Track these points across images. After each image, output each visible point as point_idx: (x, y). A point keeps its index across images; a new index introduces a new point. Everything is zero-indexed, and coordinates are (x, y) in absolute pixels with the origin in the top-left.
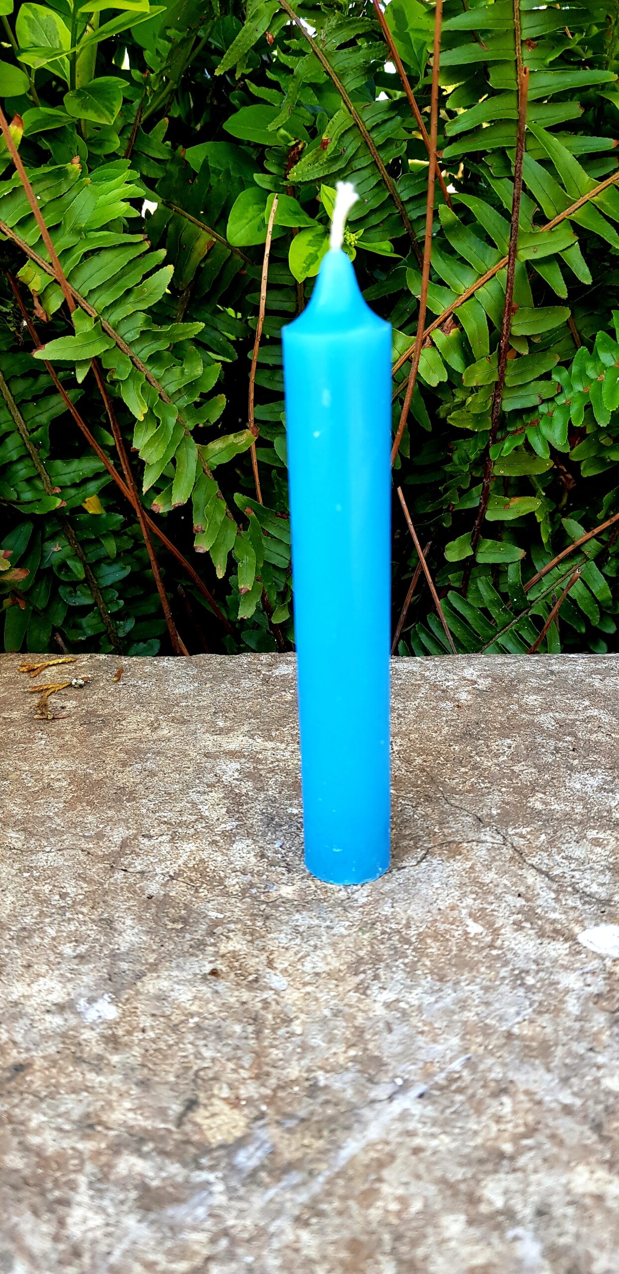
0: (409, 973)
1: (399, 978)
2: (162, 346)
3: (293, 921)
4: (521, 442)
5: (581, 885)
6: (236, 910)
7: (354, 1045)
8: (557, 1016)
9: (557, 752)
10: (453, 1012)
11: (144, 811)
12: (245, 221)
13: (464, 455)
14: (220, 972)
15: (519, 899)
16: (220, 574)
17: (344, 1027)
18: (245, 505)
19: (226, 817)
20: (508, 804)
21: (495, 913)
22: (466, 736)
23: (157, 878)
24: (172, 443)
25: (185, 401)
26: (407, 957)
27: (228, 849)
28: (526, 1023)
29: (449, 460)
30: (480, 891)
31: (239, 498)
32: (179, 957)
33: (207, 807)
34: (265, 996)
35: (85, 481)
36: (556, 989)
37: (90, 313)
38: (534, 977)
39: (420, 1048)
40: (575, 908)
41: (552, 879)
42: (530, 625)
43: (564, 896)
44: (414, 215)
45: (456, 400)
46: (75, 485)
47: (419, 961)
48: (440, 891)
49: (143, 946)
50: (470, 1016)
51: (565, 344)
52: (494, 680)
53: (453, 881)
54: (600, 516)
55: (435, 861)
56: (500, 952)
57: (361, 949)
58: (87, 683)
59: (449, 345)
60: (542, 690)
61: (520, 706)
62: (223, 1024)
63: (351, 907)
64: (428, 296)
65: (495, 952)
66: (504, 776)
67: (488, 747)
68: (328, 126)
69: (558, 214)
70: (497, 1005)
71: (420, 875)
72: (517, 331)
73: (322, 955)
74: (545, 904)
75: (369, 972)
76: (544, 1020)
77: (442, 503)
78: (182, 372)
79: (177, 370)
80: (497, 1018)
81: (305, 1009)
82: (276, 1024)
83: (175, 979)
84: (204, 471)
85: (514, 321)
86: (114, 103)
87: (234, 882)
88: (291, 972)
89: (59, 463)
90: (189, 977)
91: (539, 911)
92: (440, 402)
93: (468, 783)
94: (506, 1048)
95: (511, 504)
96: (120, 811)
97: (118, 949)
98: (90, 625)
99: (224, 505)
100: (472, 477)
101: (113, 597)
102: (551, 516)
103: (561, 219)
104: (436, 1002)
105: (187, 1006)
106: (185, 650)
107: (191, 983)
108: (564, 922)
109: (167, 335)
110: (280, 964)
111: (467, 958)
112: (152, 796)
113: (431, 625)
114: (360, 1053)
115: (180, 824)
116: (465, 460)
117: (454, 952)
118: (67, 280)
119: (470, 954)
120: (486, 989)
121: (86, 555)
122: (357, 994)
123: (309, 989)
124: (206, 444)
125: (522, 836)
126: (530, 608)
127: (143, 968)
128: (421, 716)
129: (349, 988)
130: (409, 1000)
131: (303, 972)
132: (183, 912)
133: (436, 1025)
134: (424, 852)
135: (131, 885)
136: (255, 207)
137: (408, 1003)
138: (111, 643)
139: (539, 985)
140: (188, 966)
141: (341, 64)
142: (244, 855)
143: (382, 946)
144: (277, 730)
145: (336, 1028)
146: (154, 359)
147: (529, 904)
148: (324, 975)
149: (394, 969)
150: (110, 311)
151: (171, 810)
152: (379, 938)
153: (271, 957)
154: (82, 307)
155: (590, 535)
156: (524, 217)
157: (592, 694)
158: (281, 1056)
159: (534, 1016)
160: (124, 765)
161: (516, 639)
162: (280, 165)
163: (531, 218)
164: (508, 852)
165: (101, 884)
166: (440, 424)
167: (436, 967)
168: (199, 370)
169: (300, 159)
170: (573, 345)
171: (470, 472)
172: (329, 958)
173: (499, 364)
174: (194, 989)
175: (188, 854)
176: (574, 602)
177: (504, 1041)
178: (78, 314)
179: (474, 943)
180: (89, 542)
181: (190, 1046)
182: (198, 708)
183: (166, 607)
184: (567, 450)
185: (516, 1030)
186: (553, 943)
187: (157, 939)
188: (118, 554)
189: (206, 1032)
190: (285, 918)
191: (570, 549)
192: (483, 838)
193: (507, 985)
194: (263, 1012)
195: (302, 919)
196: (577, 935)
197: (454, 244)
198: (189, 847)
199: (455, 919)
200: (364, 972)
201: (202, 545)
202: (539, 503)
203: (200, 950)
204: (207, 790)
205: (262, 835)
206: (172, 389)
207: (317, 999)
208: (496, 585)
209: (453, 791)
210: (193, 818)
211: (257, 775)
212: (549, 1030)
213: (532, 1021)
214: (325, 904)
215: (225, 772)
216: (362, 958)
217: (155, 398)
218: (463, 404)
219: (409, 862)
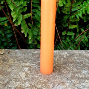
4: (75, 16)
9: (80, 67)
11: (11, 76)
16: (26, 36)
19: (25, 77)
20: (72, 75)
22: (65, 64)
24: (18, 15)
25: (20, 8)
27: (25, 83)
29: (63, 19)
31: (29, 24)
33: (22, 76)
35: (5, 21)
42: (75, 45)
46: (3, 21)
52: (70, 54)
54: (87, 28)
55: (60, 86)
58: (4, 54)
60: (77, 56)
61: (74, 59)
66: (72, 71)
67: (69, 65)
71: (57, 88)
77: (62, 26)
78: (20, 3)
79: (19, 3)
84: (23, 19)
92: (62, 9)
93: (66, 72)
95: (73, 26)
96: (7, 76)
98: (5, 44)
99: (27, 25)
100: (67, 21)
101: (9, 39)
102: (79, 28)
106: (20, 48)
112: (13, 74)
113: (60, 45)
115: (17, 79)
116: (66, 19)
121: (5, 33)
124: (24, 15)
125: (75, 81)
126: (75, 42)
128: (58, 60)
134: (58, 84)
138: (8, 47)
142: (28, 84)
144: (34, 62)
151: (16, 76)
155: (85, 31)
157: (85, 57)
161: (73, 47)
164: (72, 84)
166: (62, 13)
168: (23, 3)
170: (83, 1)
173: (71, 3)
175: (18, 84)
180: (5, 31)
182: (22, 58)
183: (17, 42)
184: (82, 17)
188: (10, 33)
191: (82, 33)
192: (68, 82)
201: (23, 32)
202: (77, 26)
204: (22, 72)
205: (31, 81)
206: (18, 6)
208: (70, 39)
209: (63, 73)
210: (19, 78)
211: (31, 70)
215: (25, 69)
217: (15, 7)
218: (65, 10)
219: (56, 86)
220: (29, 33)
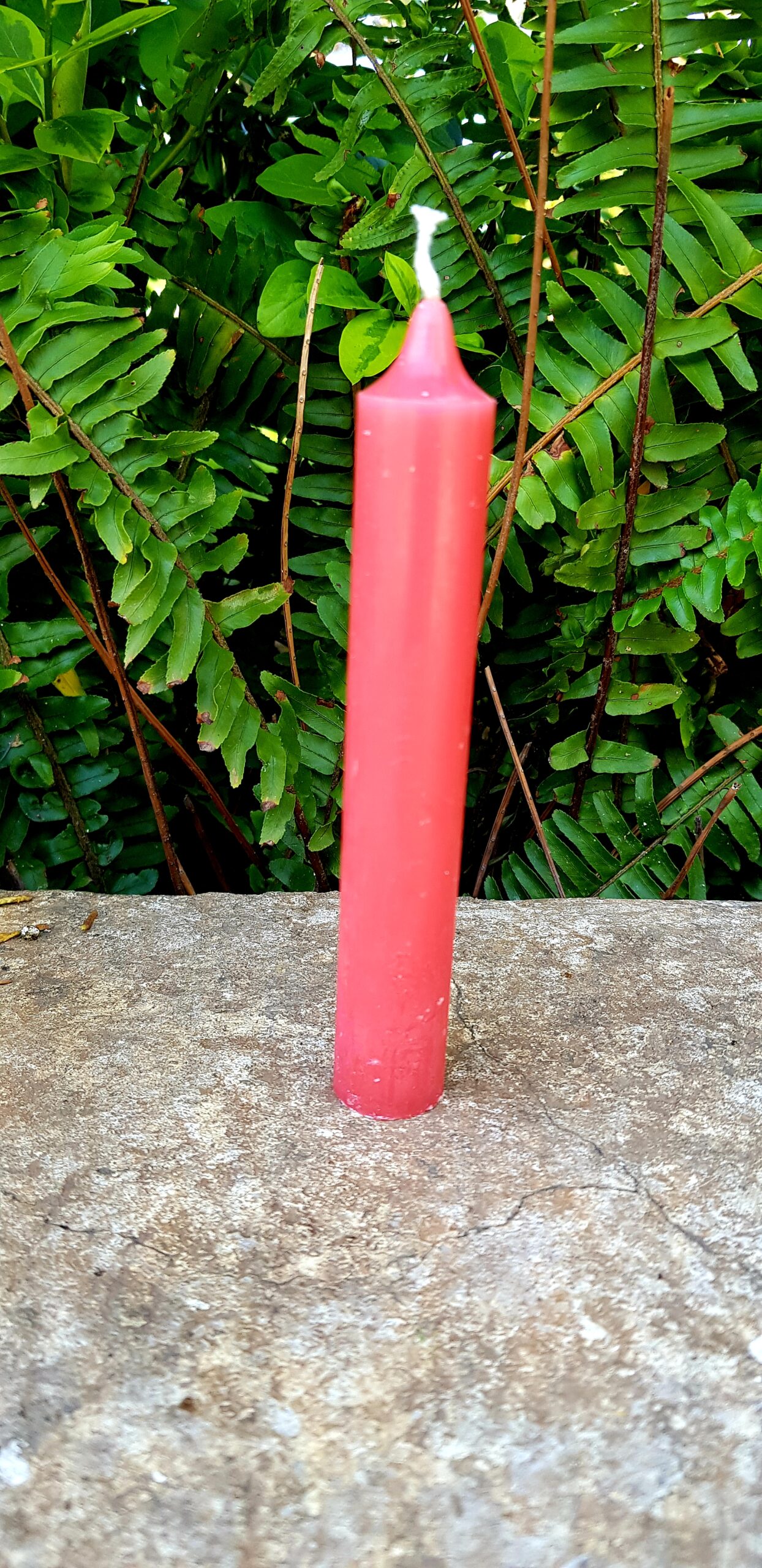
0: (491, 1407)
1: (475, 1417)
2: (158, 461)
3: (316, 1315)
4: (655, 608)
5: (752, 1260)
6: (229, 1296)
7: (401, 1537)
8: (721, 1486)
9: (710, 1047)
10: (559, 1480)
11: (104, 1130)
12: (282, 304)
13: (576, 625)
14: (196, 1403)
15: (660, 1282)
16: (235, 782)
17: (387, 1505)
18: (276, 688)
19: (225, 1142)
20: (640, 1126)
21: (624, 1306)
22: (579, 1019)
23: (112, 1241)
24: (168, 595)
25: (188, 540)
26: (487, 1380)
27: (224, 1195)
28: (674, 1498)
29: (556, 632)
30: (600, 1268)
31: (267, 678)
32: (134, 1375)
33: (197, 1126)
34: (265, 1447)
35: (57, 651)
36: (719, 1438)
37: (54, 412)
38: (685, 1416)
39: (506, 1544)
40: (743, 1298)
41: (708, 1249)
42: (665, 859)
43: (727, 1277)
44: (512, 300)
45: (567, 551)
46: (42, 657)
47: (506, 1388)
48: (540, 1269)
49: (80, 1356)
50: (585, 1485)
51: (717, 478)
52: (618, 937)
53: (562, 1251)
54: (761, 712)
55: (533, 1219)
56: (632, 1373)
57: (417, 1366)
58: (43, 931)
59: (559, 471)
60: (685, 953)
61: (656, 976)
62: (195, 1497)
63: (406, 1294)
64: (532, 408)
65: (624, 1373)
66: (634, 1082)
67: (610, 1036)
68: (397, 177)
69: (710, 297)
70: (628, 1467)
71: (511, 1242)
72: (653, 455)
73: (357, 1376)
74: (699, 1291)
75: (430, 1406)
76: (702, 1493)
77: (547, 690)
78: (186, 500)
79: (178, 496)
80: (629, 1490)
81: (327, 1470)
82: (280, 1496)
83: (126, 1415)
84: (215, 637)
85: (649, 442)
86: (102, 135)
87: (229, 1249)
88: (307, 1404)
89: (21, 626)
90: (148, 1412)
91: (689, 1302)
92: (545, 554)
93: (582, 1093)
94: (644, 1544)
95: (641, 694)
96: (68, 1131)
97: (42, 1361)
98: (59, 848)
99: (243, 686)
100: (588, 655)
101: (94, 810)
102: (695, 710)
103: (714, 303)
104: (533, 1460)
105: (140, 1461)
106: (189, 886)
107: (149, 1421)
108: (729, 1320)
109: (165, 448)
110: (293, 1391)
111: (581, 1383)
112: (118, 1107)
113: (529, 857)
114: (411, 1552)
115: (156, 1153)
116: (578, 632)
117: (562, 1373)
118: (24, 366)
119: (586, 1376)
120: (611, 1437)
121: (57, 751)
122: (409, 1446)
123: (334, 1435)
124: (219, 599)
125: (662, 1178)
126: (665, 835)
127: (77, 1394)
128: (515, 989)
129: (397, 1434)
130: (492, 1456)
131: (327, 1406)
132: (148, 1298)
133: (533, 1502)
134: (517, 1203)
135: (73, 1253)
136: (297, 285)
137: (488, 1461)
138: (89, 875)
139: (692, 1430)
140: (147, 1392)
141: (415, 95)
142: (248, 1204)
143: (451, 1362)
144: (310, 1006)
145: (373, 1505)
146: (145, 479)
147: (675, 1290)
148: (358, 1411)
149: (468, 1402)
150: (83, 411)
151: (143, 1131)
152: (447, 1347)
153: (278, 1378)
154: (43, 404)
155: (747, 738)
156: (664, 303)
158: (283, 1555)
159: (687, 1486)
160: (83, 1056)
161: (646, 877)
162: (331, 230)
163: (673, 302)
164: (642, 1205)
165: (27, 1249)
166: (544, 583)
167: (534, 1399)
168: (210, 498)
169: (358, 220)
170: (727, 479)
171: (585, 648)
172: (368, 1382)
173: (627, 501)
174: (154, 1433)
175: (164, 1201)
176: (725, 828)
177: (637, 1531)
178: (37, 412)
179: (593, 1357)
180: (62, 734)
181: (138, 1537)
182: (199, 972)
183: (162, 827)
184: (720, 620)
185: (658, 1512)
186: (713, 1357)
187: (104, 1345)
188: (102, 752)
189: (168, 1511)
190: (303, 1310)
191: (720, 755)
192: (605, 1182)
193: (644, 1430)
194: (259, 1476)
195: (328, 1313)
196: (748, 1342)
197: (566, 336)
198: (165, 1190)
199: (563, 1315)
200: (421, 1406)
201: (209, 741)
202: (679, 692)
203: (167, 1365)
204: (200, 1098)
205: (276, 1173)
206: (170, 521)
207: (345, 1454)
208: (618, 803)
209: (561, 1105)
210: (175, 1143)
211: (276, 1076)
212: (710, 1511)
213: (683, 1496)
214: (366, 1288)
215: (228, 1070)
216: (419, 1382)
217: (144, 533)
218: (577, 555)
219: (494, 1219)
220: (260, 754)
